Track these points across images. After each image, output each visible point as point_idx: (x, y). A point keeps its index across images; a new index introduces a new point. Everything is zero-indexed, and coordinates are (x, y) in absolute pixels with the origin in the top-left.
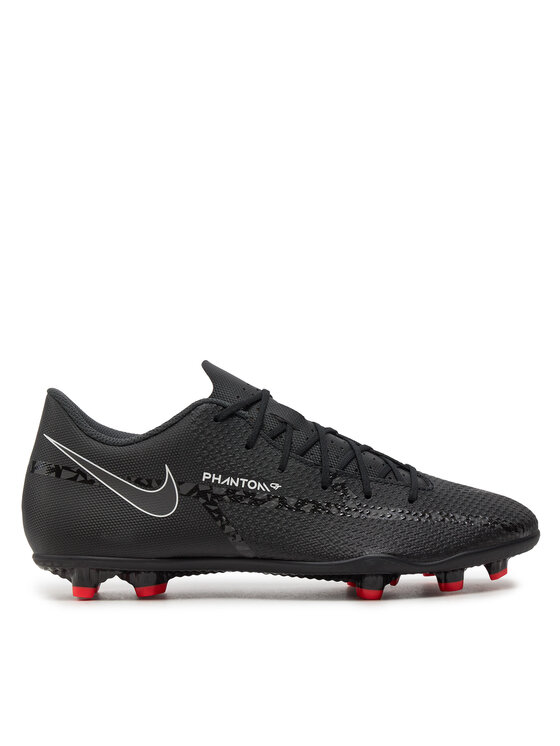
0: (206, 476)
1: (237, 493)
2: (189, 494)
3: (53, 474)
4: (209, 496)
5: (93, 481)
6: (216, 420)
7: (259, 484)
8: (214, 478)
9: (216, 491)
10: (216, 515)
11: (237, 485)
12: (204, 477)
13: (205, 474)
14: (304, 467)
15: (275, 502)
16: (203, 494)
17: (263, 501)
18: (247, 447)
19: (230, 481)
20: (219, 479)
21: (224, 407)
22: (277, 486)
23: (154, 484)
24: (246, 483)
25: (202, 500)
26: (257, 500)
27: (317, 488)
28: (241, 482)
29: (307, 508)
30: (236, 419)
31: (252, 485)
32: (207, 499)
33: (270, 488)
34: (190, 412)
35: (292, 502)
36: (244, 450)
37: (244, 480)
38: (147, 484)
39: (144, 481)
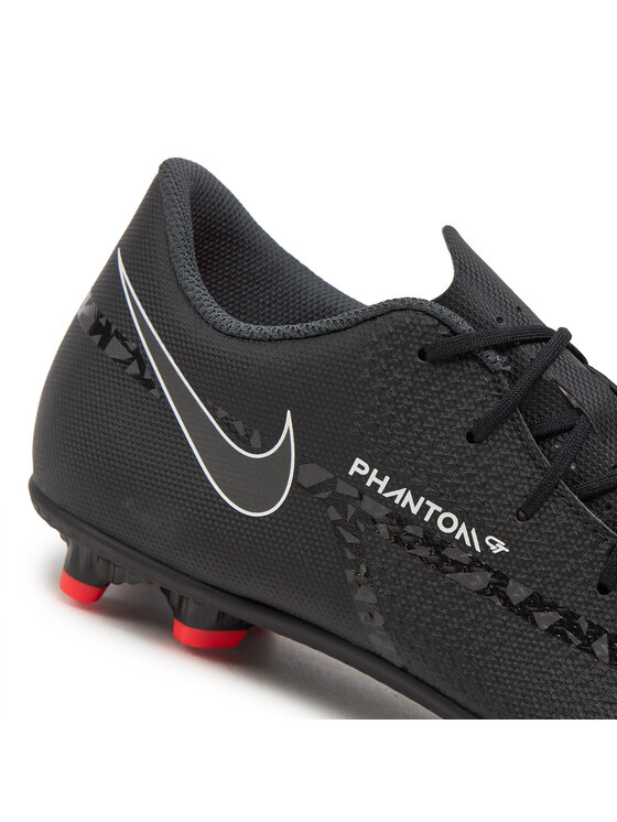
0: (358, 466)
1: (409, 529)
2: (313, 490)
3: (97, 338)
4: (351, 511)
5: (152, 384)
6: (422, 354)
7: (463, 530)
8: (373, 478)
9: (368, 505)
10: (350, 556)
11: (415, 510)
12: (354, 469)
13: (358, 461)
14: (578, 529)
15: (479, 580)
16: (340, 502)
17: (459, 566)
18: (470, 438)
19: (404, 497)
20: (383, 484)
21: (454, 333)
22: (499, 547)
23: (256, 440)
24: (436, 515)
25: (333, 514)
26: (445, 559)
27: (586, 583)
28: (425, 508)
29: (546, 619)
30: (473, 366)
31: (448, 522)
32: (344, 513)
33: (482, 544)
34: (374, 318)
35: (518, 593)
36: (461, 441)
37: (434, 507)
38: (242, 433)
39: (239, 426)
